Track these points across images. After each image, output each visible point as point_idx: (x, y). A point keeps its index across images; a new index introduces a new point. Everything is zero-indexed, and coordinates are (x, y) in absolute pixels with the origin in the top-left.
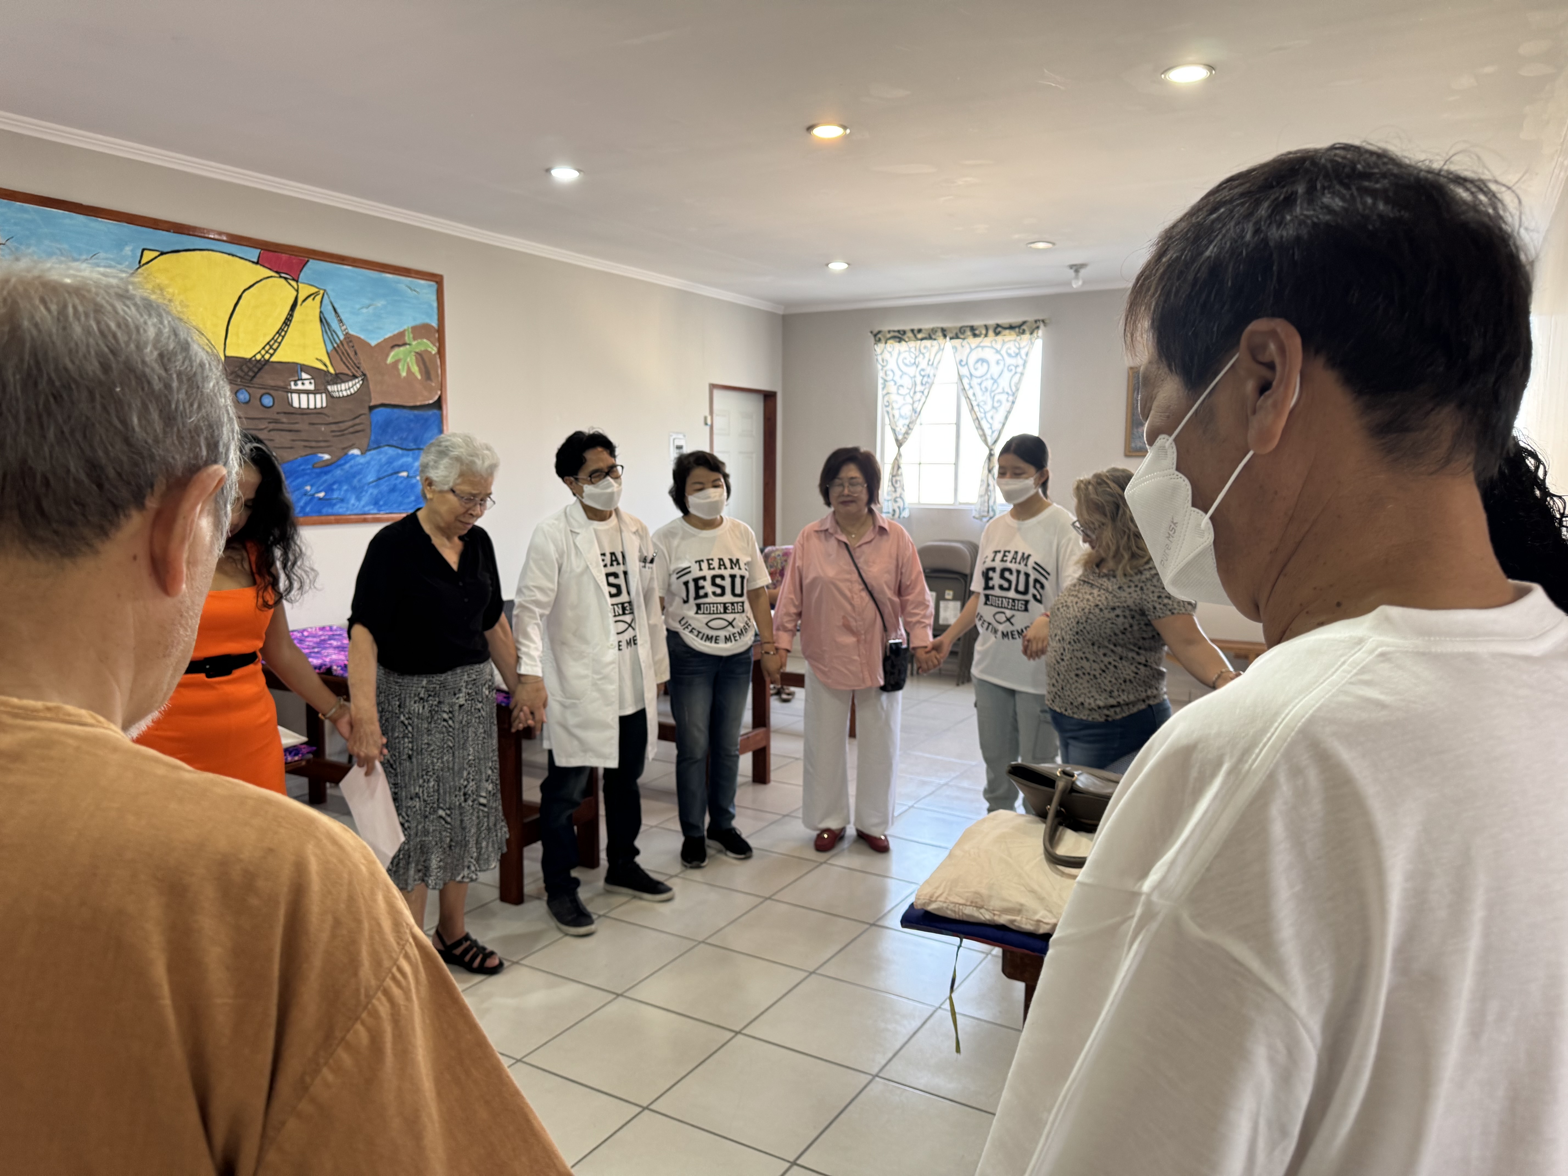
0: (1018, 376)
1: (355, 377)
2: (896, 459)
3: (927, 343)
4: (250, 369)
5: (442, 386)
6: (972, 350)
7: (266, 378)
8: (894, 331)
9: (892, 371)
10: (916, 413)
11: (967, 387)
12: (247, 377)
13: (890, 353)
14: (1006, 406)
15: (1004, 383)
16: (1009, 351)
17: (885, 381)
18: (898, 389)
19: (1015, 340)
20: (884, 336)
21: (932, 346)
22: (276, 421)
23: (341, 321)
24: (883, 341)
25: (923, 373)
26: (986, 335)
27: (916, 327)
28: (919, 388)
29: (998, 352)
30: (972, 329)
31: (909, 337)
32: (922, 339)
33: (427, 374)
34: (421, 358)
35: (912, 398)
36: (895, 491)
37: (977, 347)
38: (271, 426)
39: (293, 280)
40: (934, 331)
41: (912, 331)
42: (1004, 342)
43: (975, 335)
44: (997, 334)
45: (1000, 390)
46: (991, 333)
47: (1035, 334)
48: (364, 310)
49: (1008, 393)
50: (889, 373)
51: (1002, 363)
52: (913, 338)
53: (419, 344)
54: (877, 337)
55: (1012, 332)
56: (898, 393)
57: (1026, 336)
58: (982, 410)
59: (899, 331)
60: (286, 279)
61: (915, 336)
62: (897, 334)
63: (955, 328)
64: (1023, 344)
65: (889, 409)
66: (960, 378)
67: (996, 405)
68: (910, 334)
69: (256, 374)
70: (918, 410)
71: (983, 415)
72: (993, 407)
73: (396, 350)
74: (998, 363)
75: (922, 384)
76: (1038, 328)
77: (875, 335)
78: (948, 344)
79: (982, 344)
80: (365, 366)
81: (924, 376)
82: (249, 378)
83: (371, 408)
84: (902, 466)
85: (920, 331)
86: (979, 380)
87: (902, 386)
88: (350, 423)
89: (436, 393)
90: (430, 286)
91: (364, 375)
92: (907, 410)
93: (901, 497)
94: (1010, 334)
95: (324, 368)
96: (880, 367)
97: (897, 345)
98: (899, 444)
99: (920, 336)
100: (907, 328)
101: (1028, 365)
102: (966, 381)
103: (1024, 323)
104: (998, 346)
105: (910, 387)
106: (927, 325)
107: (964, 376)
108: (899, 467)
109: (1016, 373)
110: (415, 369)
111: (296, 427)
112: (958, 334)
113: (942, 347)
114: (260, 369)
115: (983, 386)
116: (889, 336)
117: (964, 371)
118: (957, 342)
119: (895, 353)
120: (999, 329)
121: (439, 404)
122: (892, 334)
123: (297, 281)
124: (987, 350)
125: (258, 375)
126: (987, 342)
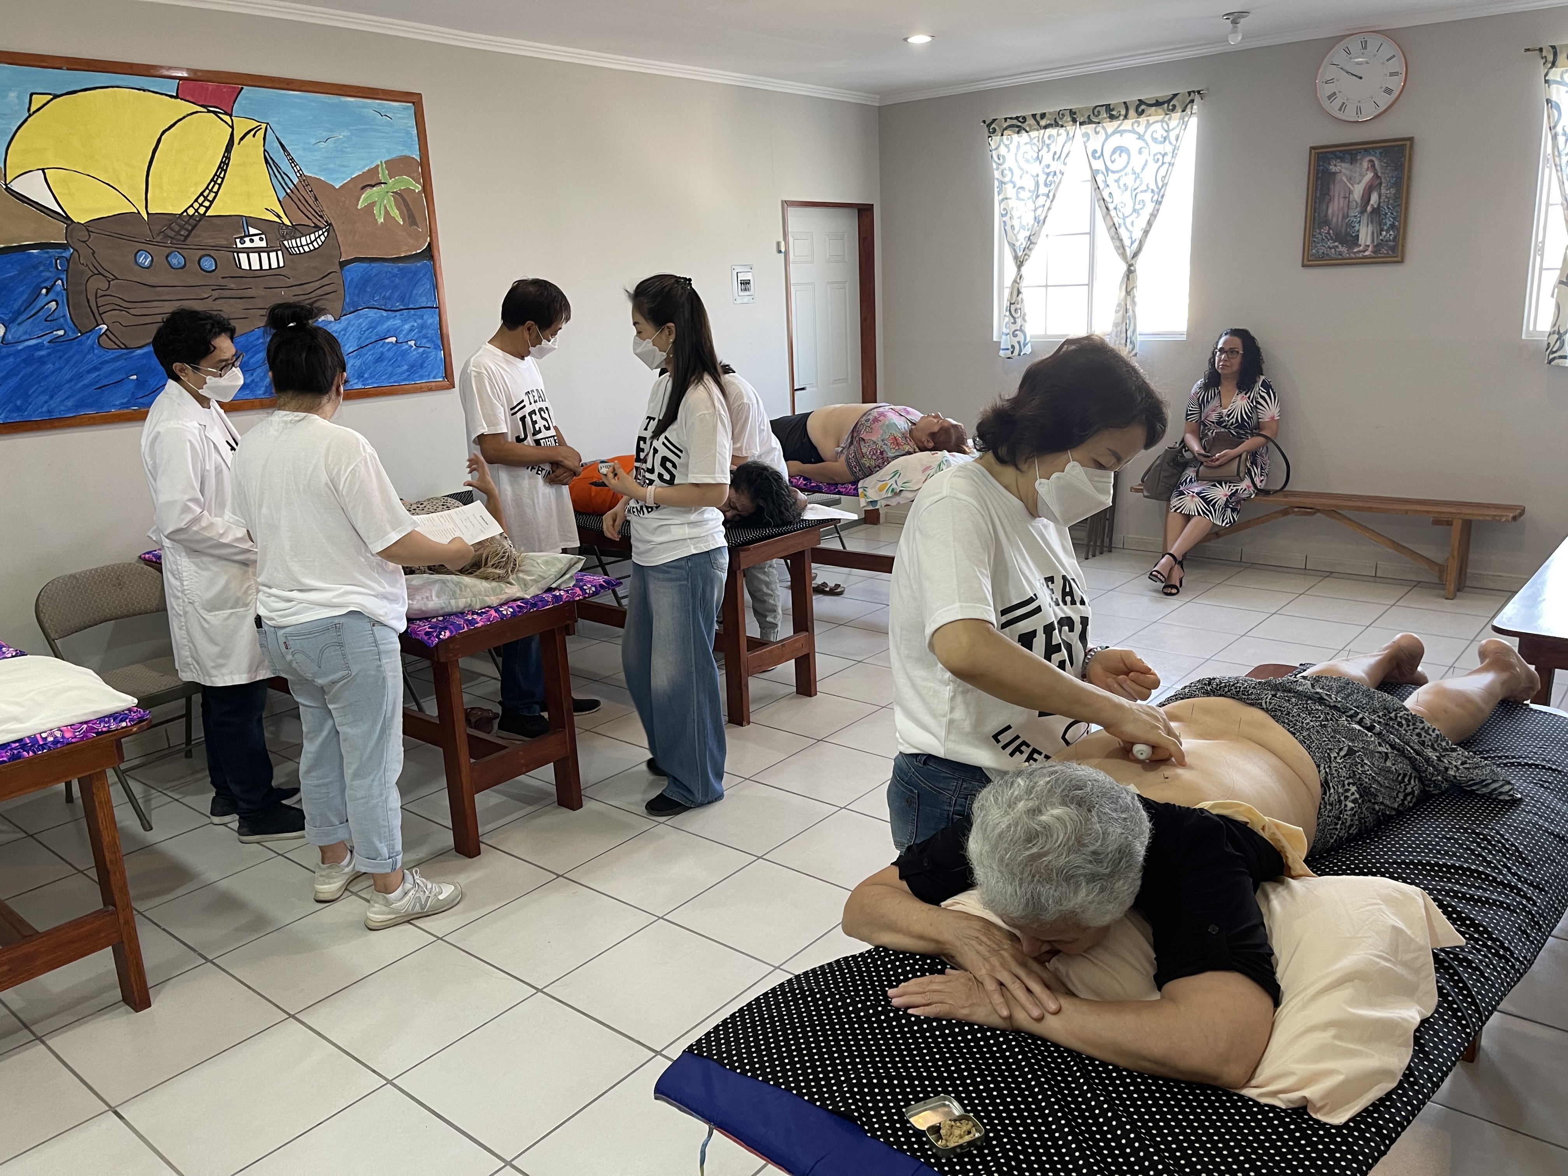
0: (1166, 166)
1: (317, 228)
2: (1015, 281)
3: (1052, 131)
4: (182, 227)
5: (432, 232)
6: (1108, 137)
7: (203, 237)
8: (1011, 118)
9: (1010, 169)
10: (1040, 222)
11: (1101, 185)
12: (179, 237)
13: (1006, 146)
14: (1150, 207)
15: (1148, 178)
16: (1155, 135)
17: (1002, 183)
18: (1018, 193)
19: (1162, 121)
20: (999, 126)
21: (1058, 135)
22: (222, 288)
23: (292, 160)
24: (999, 132)
25: (1047, 171)
26: (1126, 117)
27: (1039, 112)
28: (1043, 190)
29: (1141, 137)
30: (1108, 108)
31: (1029, 125)
32: (1046, 127)
33: (411, 218)
34: (401, 197)
35: (1034, 202)
36: (1015, 323)
37: (1114, 133)
38: (216, 294)
39: (226, 113)
40: (1060, 114)
41: (1034, 116)
42: (1148, 125)
43: (1112, 117)
44: (1140, 113)
45: (1144, 187)
46: (1132, 112)
47: (1188, 111)
48: (322, 145)
49: (1153, 191)
50: (1007, 172)
51: (1144, 150)
52: (1036, 127)
53: (397, 182)
54: (991, 127)
55: (1160, 110)
56: (1018, 198)
57: (1176, 115)
58: (1120, 215)
59: (1017, 118)
60: (215, 113)
61: (1038, 123)
62: (1015, 122)
63: (1087, 109)
64: (1173, 123)
65: (1006, 219)
66: (1094, 174)
67: (1137, 207)
68: (1031, 121)
69: (190, 232)
70: (1042, 218)
71: (1121, 221)
72: (1134, 210)
73: (369, 191)
74: (1140, 152)
75: (1046, 185)
76: (1192, 101)
77: (989, 126)
78: (1079, 131)
79: (1121, 128)
80: (330, 214)
81: (1048, 174)
82: (183, 238)
83: (343, 264)
84: (1022, 290)
85: (1043, 116)
86: (1116, 176)
87: (1022, 188)
88: (317, 284)
89: (426, 240)
90: (406, 108)
91: (330, 225)
92: (1028, 219)
93: (1021, 330)
94: (1157, 114)
95: (278, 220)
96: (995, 166)
97: (1015, 137)
98: (1020, 264)
99: (1043, 123)
100: (1027, 113)
101: (1180, 153)
102: (1100, 178)
103: (1175, 95)
104: (1141, 129)
105: (1032, 188)
106: (1051, 109)
107: (1098, 171)
108: (1019, 293)
109: (1163, 163)
110: (395, 213)
111: (249, 293)
112: (1091, 118)
113: (1071, 135)
114: (194, 227)
115: (1121, 183)
116: (1006, 125)
117: (1098, 165)
118: (1089, 128)
119: (1013, 147)
120: (1143, 107)
121: (429, 253)
122: (1009, 122)
123: (231, 116)
124: (1125, 135)
125: (193, 234)
126: (1127, 125)
